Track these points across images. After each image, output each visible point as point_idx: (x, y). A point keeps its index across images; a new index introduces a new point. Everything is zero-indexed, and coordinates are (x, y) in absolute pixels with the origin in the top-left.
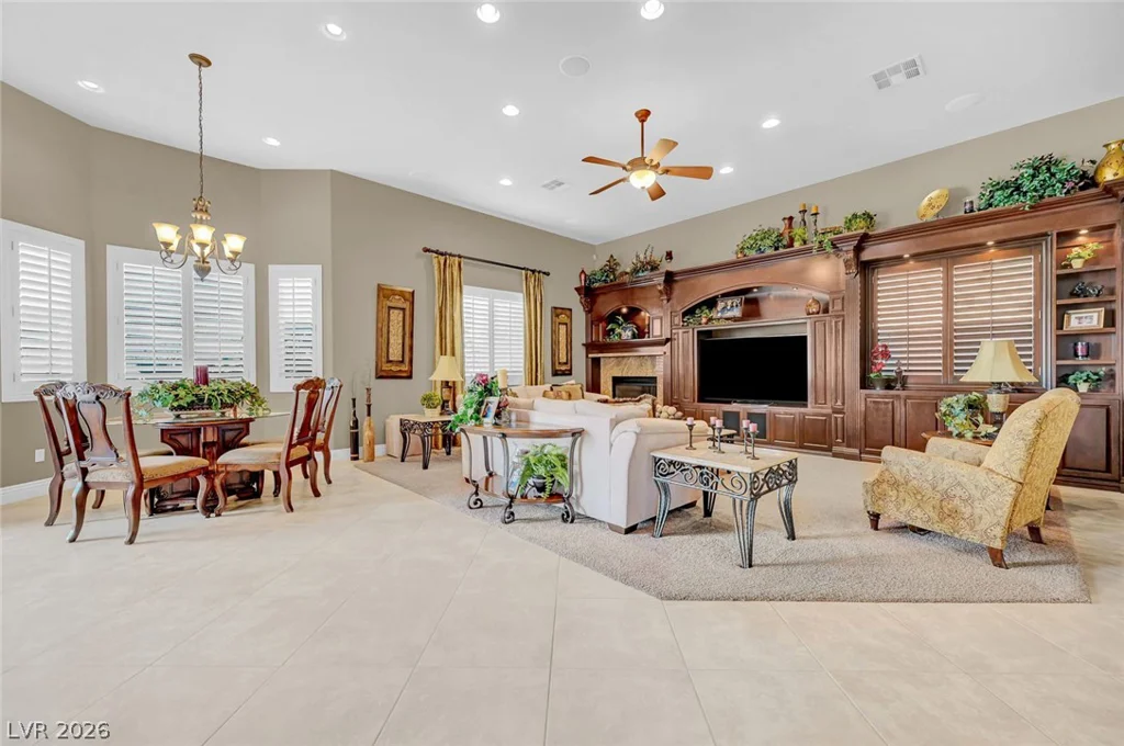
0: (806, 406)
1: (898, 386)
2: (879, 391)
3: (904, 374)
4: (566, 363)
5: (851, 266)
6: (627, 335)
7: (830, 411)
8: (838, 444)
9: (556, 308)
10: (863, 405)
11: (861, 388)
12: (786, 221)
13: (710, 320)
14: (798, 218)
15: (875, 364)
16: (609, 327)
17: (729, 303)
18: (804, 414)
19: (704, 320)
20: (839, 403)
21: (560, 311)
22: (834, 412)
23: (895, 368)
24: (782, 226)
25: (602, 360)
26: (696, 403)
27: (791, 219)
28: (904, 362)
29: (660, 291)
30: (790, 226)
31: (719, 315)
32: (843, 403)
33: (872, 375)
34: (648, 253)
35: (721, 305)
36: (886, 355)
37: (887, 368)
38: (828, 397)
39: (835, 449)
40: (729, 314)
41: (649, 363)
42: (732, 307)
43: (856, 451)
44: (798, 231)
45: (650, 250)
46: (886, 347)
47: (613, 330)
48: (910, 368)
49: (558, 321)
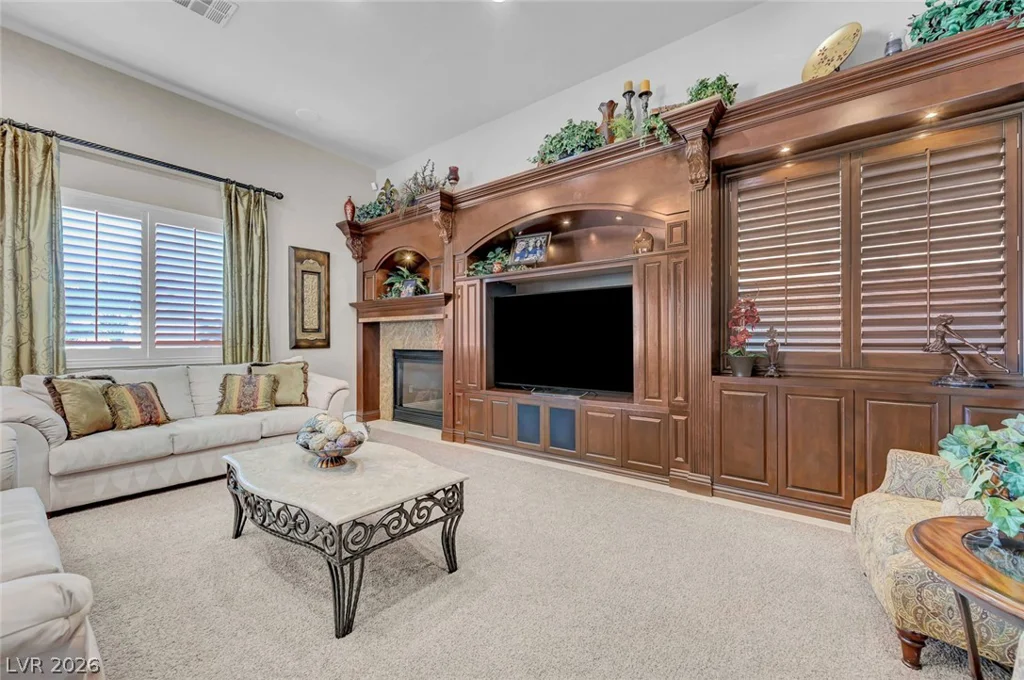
0: (631, 399)
1: (772, 370)
2: (741, 377)
3: (780, 349)
4: (318, 330)
5: (698, 165)
6: (408, 291)
7: (665, 409)
8: (678, 466)
9: (296, 249)
10: (717, 402)
11: (713, 374)
12: (604, 108)
13: (506, 268)
14: (622, 103)
15: (736, 333)
16: (389, 281)
17: (532, 243)
18: (629, 414)
19: (497, 268)
20: (680, 398)
21: (305, 254)
22: (673, 412)
23: (765, 340)
24: (598, 118)
25: (381, 326)
26: (484, 391)
27: (612, 105)
28: (780, 330)
29: (437, 225)
30: (611, 115)
31: (517, 260)
32: (686, 398)
33: (731, 352)
34: (427, 173)
35: (520, 246)
36: (752, 318)
37: (754, 340)
38: (665, 389)
39: (674, 472)
40: (531, 258)
41: (434, 330)
42: (535, 247)
43: (705, 479)
44: (619, 120)
45: (430, 168)
46: (753, 305)
47: (391, 285)
48: (790, 341)
49: (301, 267)
